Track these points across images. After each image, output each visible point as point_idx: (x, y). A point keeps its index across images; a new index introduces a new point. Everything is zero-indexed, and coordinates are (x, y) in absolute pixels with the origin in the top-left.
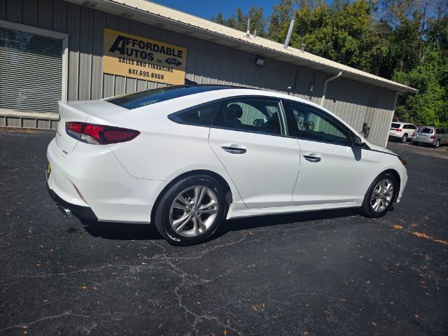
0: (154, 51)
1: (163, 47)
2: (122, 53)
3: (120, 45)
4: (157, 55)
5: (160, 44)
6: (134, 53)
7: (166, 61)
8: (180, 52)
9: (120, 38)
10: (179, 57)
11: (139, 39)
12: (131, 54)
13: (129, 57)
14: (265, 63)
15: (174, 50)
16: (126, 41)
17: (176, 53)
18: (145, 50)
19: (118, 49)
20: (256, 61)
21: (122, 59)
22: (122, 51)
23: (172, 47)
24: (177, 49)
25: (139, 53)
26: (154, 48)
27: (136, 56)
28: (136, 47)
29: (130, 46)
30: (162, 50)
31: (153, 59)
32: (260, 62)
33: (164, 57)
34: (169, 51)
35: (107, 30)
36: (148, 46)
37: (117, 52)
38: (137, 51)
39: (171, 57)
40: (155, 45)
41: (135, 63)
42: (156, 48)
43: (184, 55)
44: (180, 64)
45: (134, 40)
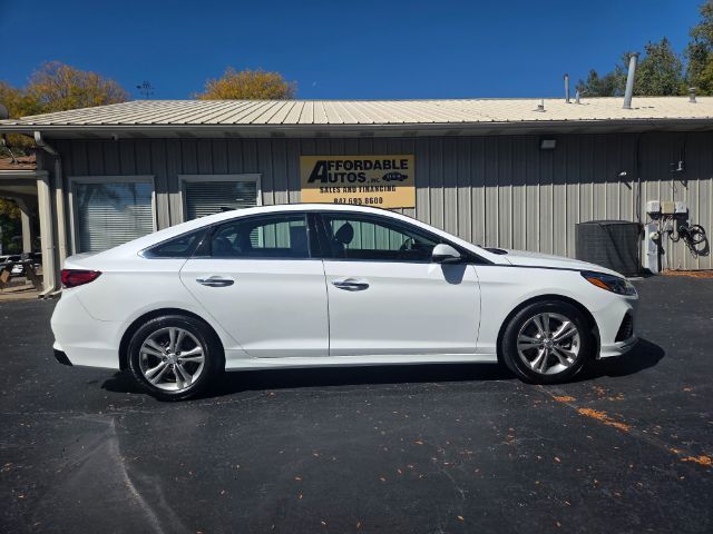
0: (366, 168)
1: (377, 162)
2: (324, 180)
3: (320, 173)
4: (369, 174)
5: (373, 159)
6: (339, 177)
7: (385, 178)
8: (403, 162)
9: (319, 164)
10: (403, 168)
11: (344, 158)
12: (335, 181)
13: (333, 184)
14: (556, 145)
15: (394, 161)
16: (327, 165)
17: (398, 164)
18: (352, 171)
19: (318, 177)
20: (540, 144)
21: (324, 189)
22: (324, 179)
23: (390, 158)
24: (398, 159)
25: (345, 177)
26: (366, 165)
27: (342, 181)
28: (342, 170)
29: (333, 171)
30: (377, 165)
31: (364, 179)
32: (548, 144)
33: (380, 173)
34: (387, 164)
35: (303, 158)
36: (356, 164)
37: (318, 181)
38: (343, 175)
39: (392, 171)
40: (366, 162)
41: (341, 190)
42: (368, 165)
43: (411, 164)
44: (405, 177)
45: (338, 162)
